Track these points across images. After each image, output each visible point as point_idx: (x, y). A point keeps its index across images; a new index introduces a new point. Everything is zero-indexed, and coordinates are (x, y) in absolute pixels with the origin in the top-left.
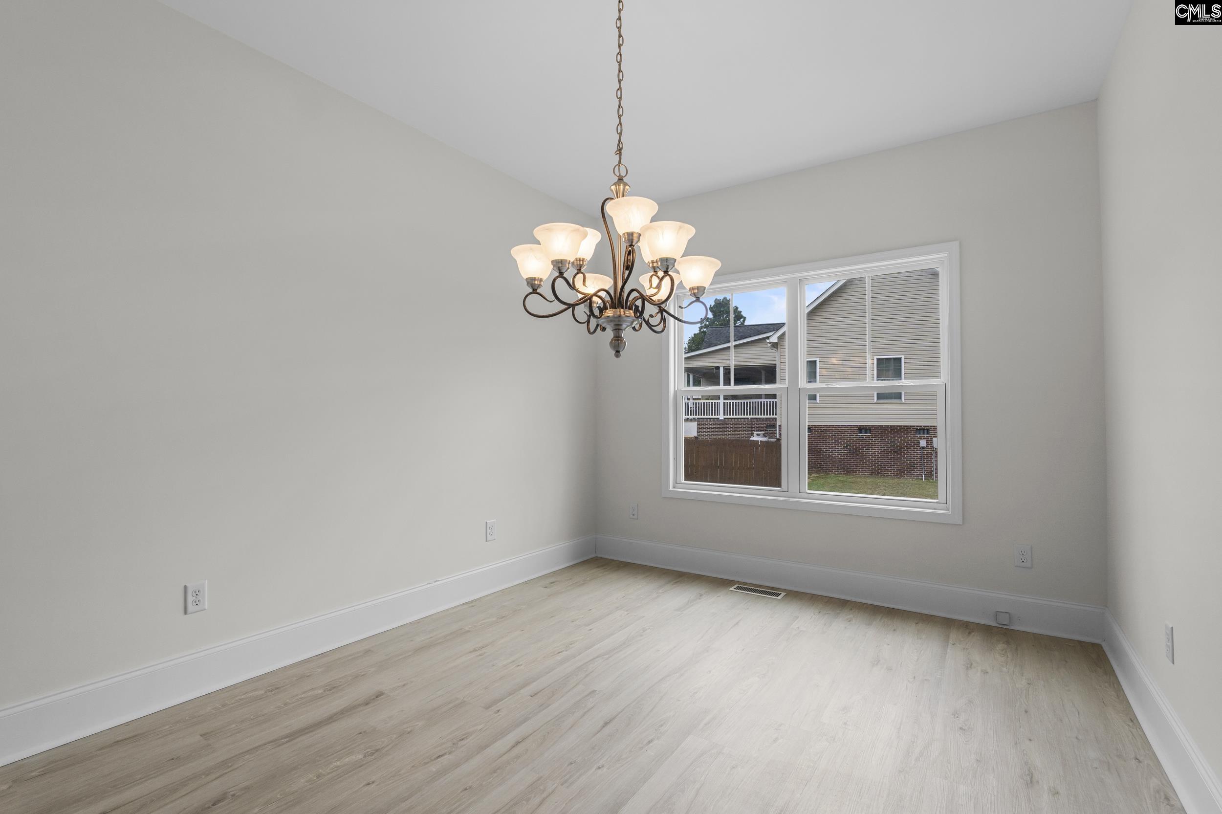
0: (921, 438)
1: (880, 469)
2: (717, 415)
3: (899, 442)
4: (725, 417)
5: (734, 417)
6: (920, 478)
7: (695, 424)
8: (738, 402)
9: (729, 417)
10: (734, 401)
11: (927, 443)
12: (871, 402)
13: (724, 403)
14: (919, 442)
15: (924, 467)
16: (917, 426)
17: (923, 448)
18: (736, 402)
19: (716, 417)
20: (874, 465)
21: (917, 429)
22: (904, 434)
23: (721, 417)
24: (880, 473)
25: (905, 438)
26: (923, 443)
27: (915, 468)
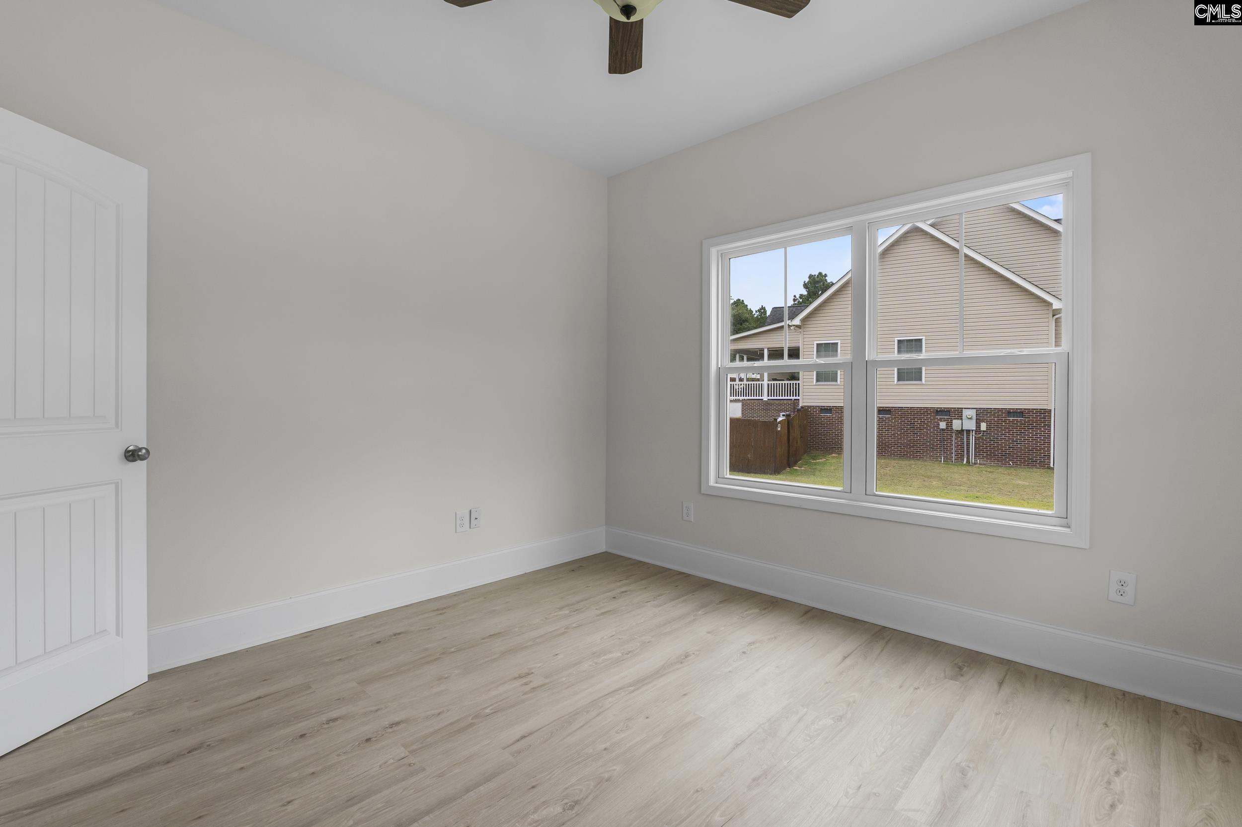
0: (941, 420)
1: (899, 451)
2: (762, 396)
3: (919, 424)
4: (769, 398)
5: (778, 398)
6: (940, 460)
7: (739, 405)
8: (782, 384)
9: (773, 398)
10: (775, 382)
11: (946, 424)
12: (891, 383)
13: (768, 385)
14: (939, 424)
15: (944, 449)
16: (937, 408)
17: (943, 430)
18: (779, 384)
19: (760, 398)
20: (893, 446)
21: (937, 411)
22: (924, 416)
23: (765, 398)
24: (899, 454)
25: (925, 420)
26: (943, 425)
27: (935, 450)
